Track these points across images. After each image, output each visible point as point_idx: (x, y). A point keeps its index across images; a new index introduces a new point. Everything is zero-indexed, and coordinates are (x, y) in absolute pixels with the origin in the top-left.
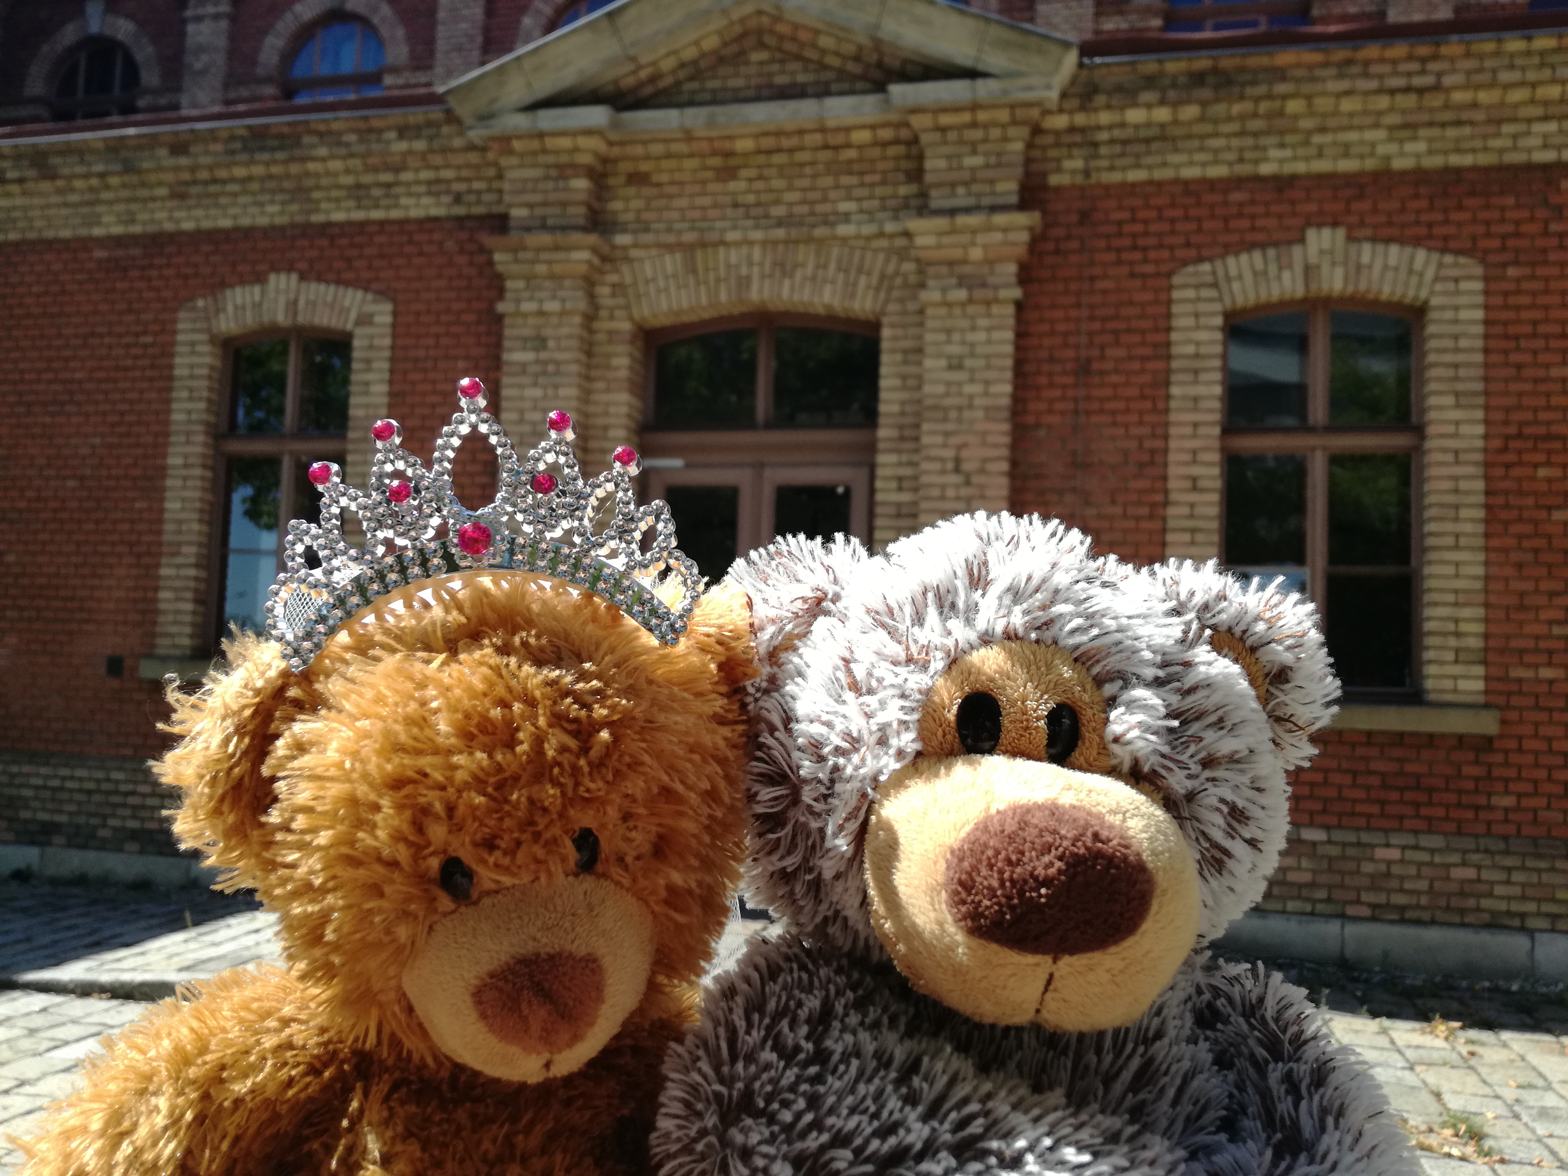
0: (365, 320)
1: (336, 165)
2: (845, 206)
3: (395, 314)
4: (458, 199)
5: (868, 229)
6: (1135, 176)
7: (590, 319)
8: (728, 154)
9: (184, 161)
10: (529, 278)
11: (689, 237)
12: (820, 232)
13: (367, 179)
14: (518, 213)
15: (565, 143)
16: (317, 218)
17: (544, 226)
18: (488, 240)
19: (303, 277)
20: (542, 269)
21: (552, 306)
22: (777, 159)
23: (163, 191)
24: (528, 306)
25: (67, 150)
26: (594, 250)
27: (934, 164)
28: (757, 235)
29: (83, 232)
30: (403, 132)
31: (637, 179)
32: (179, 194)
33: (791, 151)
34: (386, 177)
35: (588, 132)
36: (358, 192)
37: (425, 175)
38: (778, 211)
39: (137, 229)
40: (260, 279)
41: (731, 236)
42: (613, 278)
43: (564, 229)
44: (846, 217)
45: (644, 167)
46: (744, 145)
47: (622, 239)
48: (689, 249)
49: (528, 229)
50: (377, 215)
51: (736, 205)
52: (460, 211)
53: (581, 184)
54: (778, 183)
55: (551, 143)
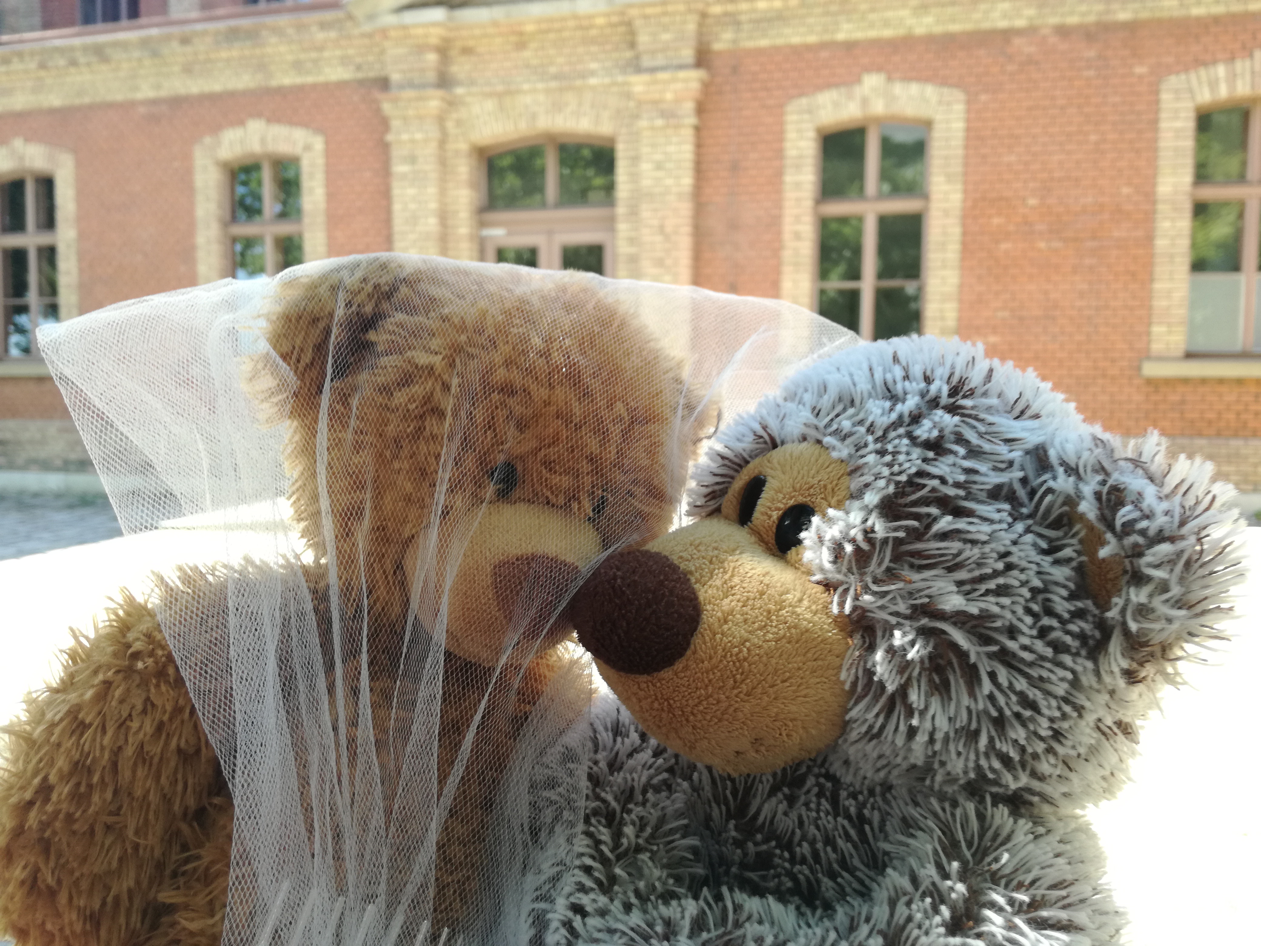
0: (308, 148)
1: (283, 48)
2: (594, 66)
3: (327, 143)
4: (359, 68)
5: (607, 80)
6: (764, 43)
7: (443, 142)
8: (521, 34)
9: (189, 49)
10: (405, 119)
11: (500, 88)
12: (579, 83)
13: (303, 56)
14: (395, 77)
15: (420, 31)
16: (274, 83)
17: (411, 85)
18: (378, 95)
19: (269, 121)
20: (411, 112)
21: (419, 136)
22: (552, 36)
23: (176, 69)
24: (405, 137)
25: (116, 44)
26: (443, 99)
27: (643, 39)
28: (540, 86)
29: (130, 96)
30: (323, 26)
31: (467, 51)
32: (188, 70)
33: (560, 31)
34: (314, 55)
35: (434, 24)
36: (298, 66)
37: (338, 53)
38: (553, 70)
39: (163, 93)
40: (241, 123)
41: (526, 87)
42: (454, 116)
43: (423, 86)
44: (593, 73)
45: (471, 43)
46: (530, 28)
47: (460, 91)
48: (499, 96)
49: (401, 87)
50: (310, 79)
51: (528, 66)
52: (360, 75)
53: (432, 58)
54: (552, 52)
55: (413, 32)
